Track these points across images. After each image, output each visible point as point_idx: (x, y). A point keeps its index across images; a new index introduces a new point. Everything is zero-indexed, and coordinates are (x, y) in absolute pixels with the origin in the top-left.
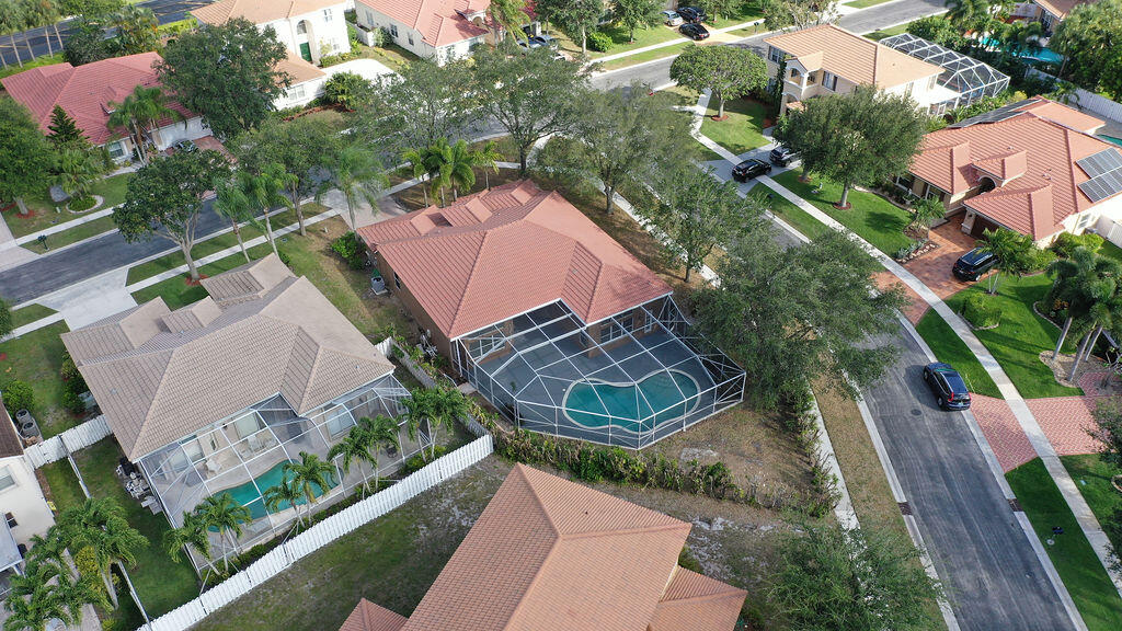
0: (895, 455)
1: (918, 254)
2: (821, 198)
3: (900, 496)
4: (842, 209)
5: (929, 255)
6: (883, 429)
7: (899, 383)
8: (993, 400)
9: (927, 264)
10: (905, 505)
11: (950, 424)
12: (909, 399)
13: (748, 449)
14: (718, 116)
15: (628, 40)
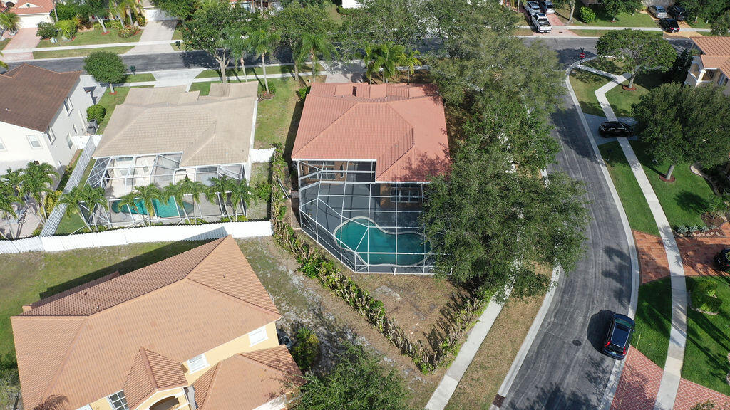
0: (529, 363)
1: (700, 235)
2: (655, 167)
3: (503, 391)
4: (666, 180)
5: (708, 239)
6: (539, 341)
7: (585, 318)
8: (654, 365)
9: (699, 245)
10: (502, 399)
11: (597, 364)
12: (581, 331)
13: (424, 306)
14: (627, 87)
15: (610, 18)
